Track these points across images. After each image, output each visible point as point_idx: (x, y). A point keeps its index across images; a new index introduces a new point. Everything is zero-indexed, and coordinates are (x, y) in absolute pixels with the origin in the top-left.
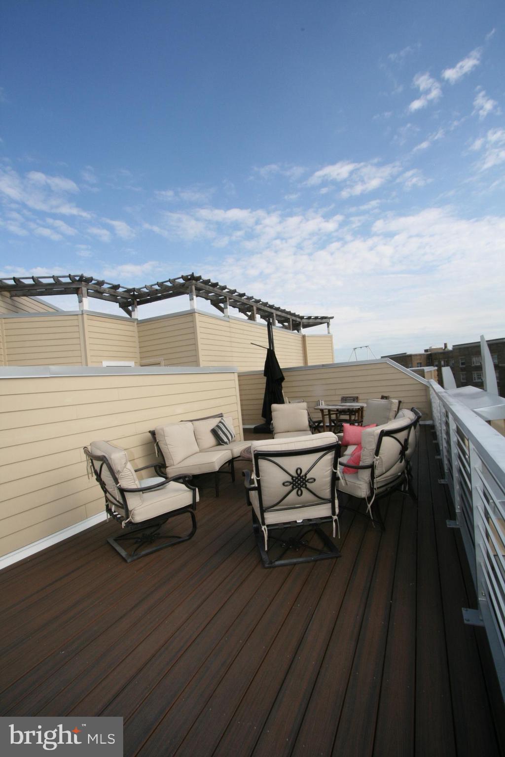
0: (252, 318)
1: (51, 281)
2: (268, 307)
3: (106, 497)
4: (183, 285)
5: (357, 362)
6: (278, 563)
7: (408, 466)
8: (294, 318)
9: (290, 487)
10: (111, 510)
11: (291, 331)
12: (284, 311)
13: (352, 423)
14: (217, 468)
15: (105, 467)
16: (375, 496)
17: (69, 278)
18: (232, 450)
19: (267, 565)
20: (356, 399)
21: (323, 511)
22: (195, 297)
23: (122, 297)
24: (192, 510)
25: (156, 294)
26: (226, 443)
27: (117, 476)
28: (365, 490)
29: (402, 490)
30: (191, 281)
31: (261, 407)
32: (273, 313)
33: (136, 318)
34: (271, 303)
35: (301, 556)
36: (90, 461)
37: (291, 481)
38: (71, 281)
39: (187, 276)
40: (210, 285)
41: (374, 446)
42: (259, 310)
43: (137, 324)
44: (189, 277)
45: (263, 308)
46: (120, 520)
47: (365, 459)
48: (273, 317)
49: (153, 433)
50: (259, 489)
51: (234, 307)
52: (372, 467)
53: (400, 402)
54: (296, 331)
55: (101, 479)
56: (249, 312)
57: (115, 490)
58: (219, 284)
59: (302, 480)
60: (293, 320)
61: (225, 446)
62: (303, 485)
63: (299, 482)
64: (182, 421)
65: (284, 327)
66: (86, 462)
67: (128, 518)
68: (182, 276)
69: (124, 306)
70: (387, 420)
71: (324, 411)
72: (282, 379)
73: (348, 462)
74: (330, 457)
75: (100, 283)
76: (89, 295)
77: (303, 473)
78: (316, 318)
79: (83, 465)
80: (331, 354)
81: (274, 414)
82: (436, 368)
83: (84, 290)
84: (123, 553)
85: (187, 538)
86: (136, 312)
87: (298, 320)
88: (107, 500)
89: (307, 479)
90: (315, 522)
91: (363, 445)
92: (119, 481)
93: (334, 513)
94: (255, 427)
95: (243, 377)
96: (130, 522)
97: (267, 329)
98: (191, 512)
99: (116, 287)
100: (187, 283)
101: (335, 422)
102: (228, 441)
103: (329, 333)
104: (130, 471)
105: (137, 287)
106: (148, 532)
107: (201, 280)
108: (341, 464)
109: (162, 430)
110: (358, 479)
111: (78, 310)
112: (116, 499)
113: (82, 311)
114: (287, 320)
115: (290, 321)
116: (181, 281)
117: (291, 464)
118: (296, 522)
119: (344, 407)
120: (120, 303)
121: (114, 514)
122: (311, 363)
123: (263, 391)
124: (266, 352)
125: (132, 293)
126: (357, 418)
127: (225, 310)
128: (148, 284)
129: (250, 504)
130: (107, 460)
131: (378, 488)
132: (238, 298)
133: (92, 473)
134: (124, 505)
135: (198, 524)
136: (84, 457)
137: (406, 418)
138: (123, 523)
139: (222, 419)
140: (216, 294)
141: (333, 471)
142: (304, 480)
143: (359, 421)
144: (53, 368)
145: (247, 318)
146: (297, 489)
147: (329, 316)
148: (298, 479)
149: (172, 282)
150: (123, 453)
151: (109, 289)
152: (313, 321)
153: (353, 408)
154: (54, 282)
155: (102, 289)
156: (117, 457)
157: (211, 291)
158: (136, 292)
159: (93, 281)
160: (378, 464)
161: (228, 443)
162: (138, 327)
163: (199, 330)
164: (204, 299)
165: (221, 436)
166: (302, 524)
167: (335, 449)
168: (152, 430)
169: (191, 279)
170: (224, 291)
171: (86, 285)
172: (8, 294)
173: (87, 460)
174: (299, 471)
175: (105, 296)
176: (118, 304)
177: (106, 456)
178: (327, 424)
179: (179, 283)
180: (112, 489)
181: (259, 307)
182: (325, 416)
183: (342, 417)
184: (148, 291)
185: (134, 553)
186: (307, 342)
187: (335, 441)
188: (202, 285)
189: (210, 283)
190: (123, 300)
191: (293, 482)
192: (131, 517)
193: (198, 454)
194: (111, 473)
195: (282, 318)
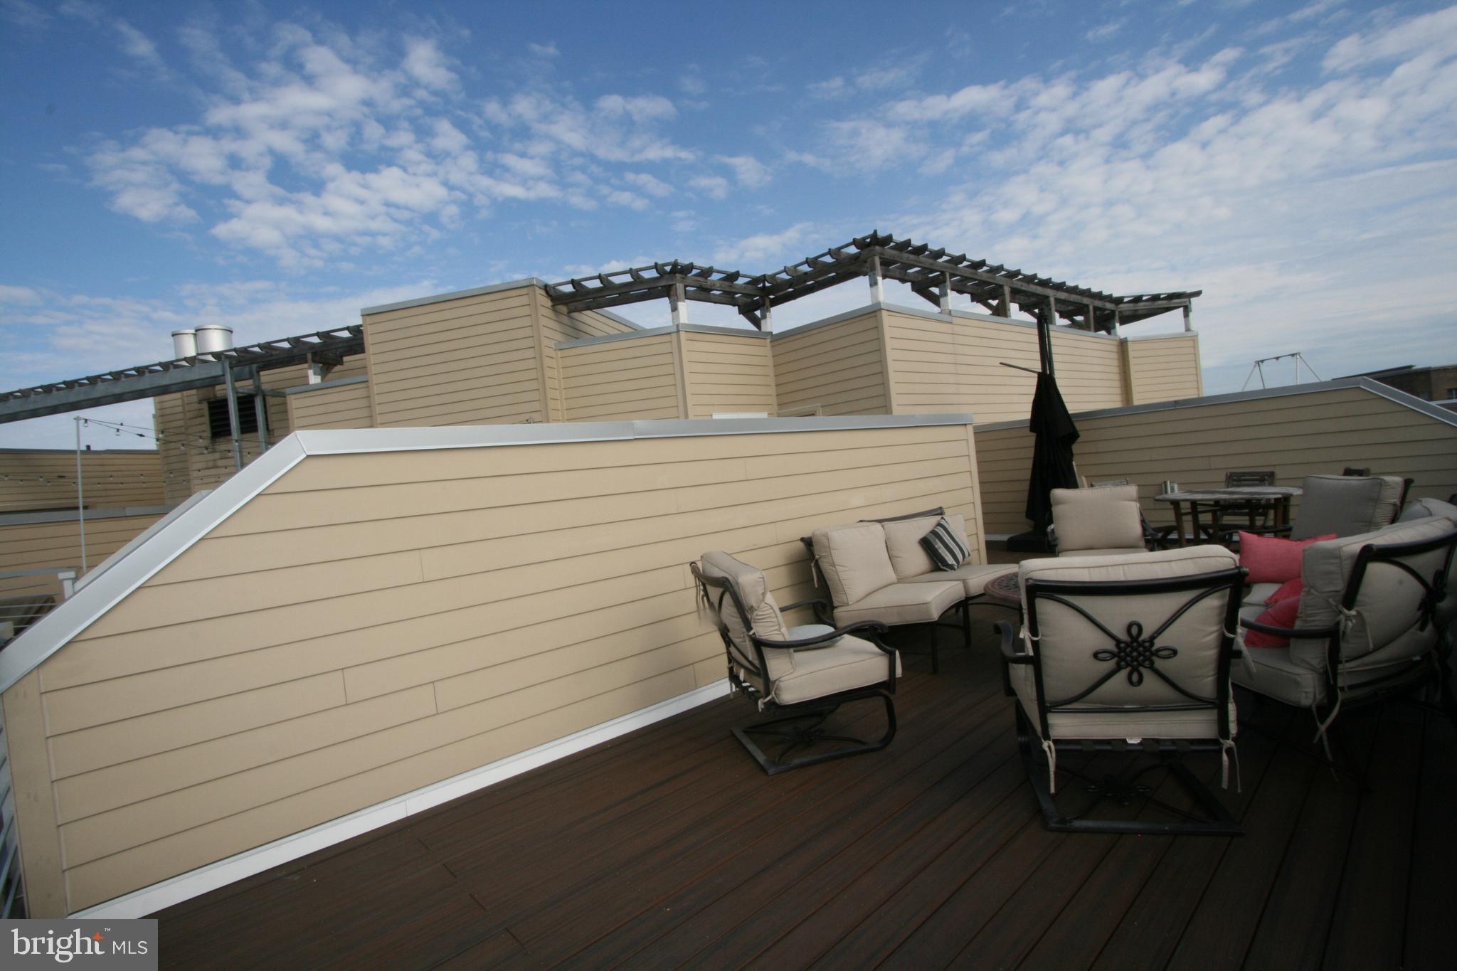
0: (1000, 311)
1: (627, 278)
2: (1037, 284)
3: (729, 653)
4: (855, 258)
5: (1265, 391)
6: (1078, 824)
7: (1442, 643)
9: (1111, 664)
10: (738, 676)
11: (1092, 334)
12: (1074, 290)
13: (1260, 532)
14: (935, 615)
15: (727, 597)
16: (1340, 707)
17: (655, 270)
18: (964, 582)
19: (1052, 825)
20: (1267, 478)
22: (880, 279)
23: (745, 295)
24: (886, 693)
25: (805, 281)
26: (951, 567)
27: (749, 616)
28: (1311, 690)
29: (1422, 699)
30: (872, 247)
31: (1025, 496)
32: (1047, 297)
33: (769, 330)
34: (1043, 275)
36: (702, 588)
37: (1115, 650)
38: (658, 275)
39: (864, 239)
40: (910, 252)
41: (1340, 585)
42: (1016, 294)
43: (771, 342)
44: (868, 240)
45: (1025, 287)
46: (754, 697)
47: (1311, 615)
48: (1048, 304)
49: (808, 543)
50: (1036, 662)
51: (961, 292)
52: (1333, 635)
53: (1408, 482)
54: (1103, 333)
55: (721, 620)
56: (994, 299)
57: (745, 641)
58: (929, 247)
59: (1141, 648)
60: (1096, 309)
61: (950, 574)
62: (1144, 661)
63: (1135, 653)
64: (861, 521)
65: (1075, 325)
66: (695, 588)
67: (768, 694)
68: (854, 239)
69: (747, 310)
70: (1369, 525)
71: (1183, 505)
72: (1074, 436)
73: (1258, 620)
74: (1213, 603)
75: (706, 273)
76: (688, 297)
77: (1145, 635)
78: (1155, 298)
79: (690, 594)
80: (1194, 378)
81: (1056, 510)
83: (680, 287)
84: (761, 758)
85: (878, 745)
86: (768, 319)
87: (1109, 306)
88: (731, 658)
89: (1154, 648)
90: (1173, 747)
91: (1305, 580)
92: (753, 625)
93: (1224, 731)
94: (1010, 540)
95: (988, 437)
96: (772, 705)
97: (1036, 331)
98: (886, 698)
99: (732, 277)
100: (866, 252)
101: (1211, 531)
102: (954, 563)
103: (1188, 329)
104: (772, 608)
105: (769, 272)
106: (803, 725)
107: (892, 244)
108: (1244, 624)
109: (826, 536)
110: (1289, 660)
111: (671, 324)
112: (747, 659)
113: (678, 326)
114: (1081, 309)
115: (1088, 312)
116: (853, 250)
117: (1117, 613)
118: (1124, 741)
119: (1236, 496)
120: (739, 307)
121: (744, 685)
122: (1139, 399)
123: (1029, 464)
124: (1034, 381)
125: (761, 285)
126: (1271, 523)
127: (942, 300)
128: (790, 264)
129: (1010, 692)
130: (732, 586)
131: (1351, 687)
132: (969, 273)
133: (706, 609)
134: (761, 670)
135: (899, 722)
136: (691, 580)
137: (1434, 519)
138: (760, 703)
139: (942, 518)
140: (924, 268)
141: (1223, 635)
142: (1146, 650)
143: (1280, 527)
144: (640, 424)
145: (991, 312)
146: (1129, 669)
147: (1189, 291)
148: (1132, 647)
149: (835, 254)
150: (758, 575)
151: (721, 282)
152: (1145, 306)
153: (1260, 500)
154: (632, 280)
155: (709, 283)
156: (748, 582)
157: (913, 262)
158: (768, 282)
159: (694, 270)
160: (1352, 628)
161: (956, 567)
162: (772, 347)
163: (889, 344)
164: (897, 281)
165: (940, 551)
166: (1141, 748)
167: (1230, 585)
168: (806, 535)
169: (873, 243)
170: (940, 260)
171: (682, 278)
172: (563, 309)
173: (696, 586)
174: (1134, 631)
175: (714, 294)
176: (737, 307)
177: (730, 578)
178: (1190, 536)
179: (848, 254)
180: (740, 640)
181: (1015, 286)
182: (1184, 518)
183: (1228, 519)
184: (788, 277)
185: (779, 760)
186: (1131, 354)
187: (1233, 567)
188: (894, 252)
189: (910, 248)
190: (745, 299)
191: (1119, 653)
192: (773, 693)
193: (894, 586)
194: (738, 609)
195: (1068, 306)
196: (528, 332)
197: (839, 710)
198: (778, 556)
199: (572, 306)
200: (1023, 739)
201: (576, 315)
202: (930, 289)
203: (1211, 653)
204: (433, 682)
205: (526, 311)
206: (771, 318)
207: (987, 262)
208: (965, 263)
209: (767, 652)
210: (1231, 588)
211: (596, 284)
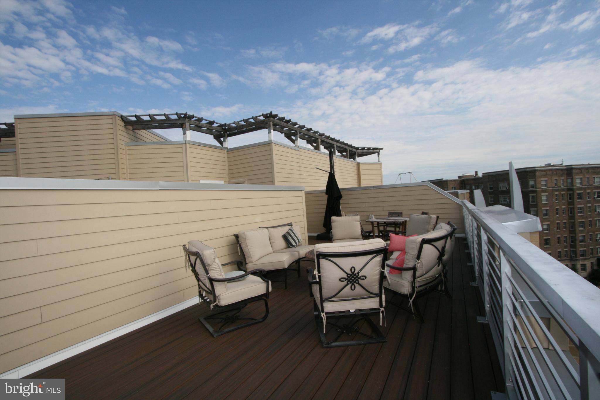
0: (317, 148)
1: (163, 118)
2: (330, 139)
3: (199, 285)
4: (263, 121)
5: (402, 184)
6: (333, 344)
7: (445, 270)
8: (351, 149)
9: (345, 283)
10: (202, 295)
11: (348, 159)
12: (343, 143)
13: (397, 233)
14: (286, 266)
15: (198, 261)
16: (416, 294)
17: (176, 116)
18: (298, 252)
19: (325, 346)
20: (400, 214)
21: (372, 304)
22: (272, 131)
23: (216, 131)
24: (265, 298)
25: (243, 128)
27: (208, 268)
28: (408, 288)
29: (439, 289)
30: (270, 118)
31: (323, 219)
32: (334, 145)
33: (226, 147)
34: (332, 136)
35: (352, 340)
36: (187, 256)
37: (347, 277)
38: (177, 118)
39: (267, 114)
40: (284, 122)
41: (416, 252)
42: (323, 142)
43: (227, 152)
44: (268, 115)
45: (326, 140)
46: (209, 303)
47: (408, 262)
48: (334, 148)
49: (237, 236)
50: (319, 283)
51: (303, 139)
52: (414, 269)
53: (438, 217)
54: (352, 159)
55: (195, 271)
56: (315, 143)
58: (292, 121)
59: (355, 277)
60: (350, 151)
61: (293, 249)
62: (356, 281)
63: (353, 279)
64: (259, 228)
65: (343, 156)
66: (184, 257)
67: (215, 302)
69: (217, 137)
70: (427, 231)
71: (374, 223)
72: (340, 197)
73: (393, 264)
74: (379, 259)
75: (200, 120)
76: (191, 129)
77: (356, 272)
78: (369, 149)
79: (182, 259)
80: (380, 178)
81: (333, 225)
82: (468, 191)
83: (187, 124)
84: (211, 330)
85: (261, 320)
87: (354, 150)
88: (200, 287)
89: (359, 276)
90: (365, 312)
91: (407, 250)
92: (209, 272)
93: (381, 305)
94: (317, 235)
95: (309, 195)
96: (217, 306)
97: (329, 157)
98: (265, 300)
99: (211, 123)
100: (267, 120)
101: (383, 233)
102: (295, 245)
103: (379, 161)
104: (218, 265)
105: (228, 123)
106: (230, 314)
107: (277, 118)
108: (388, 266)
109: (244, 234)
110: (402, 278)
111: (182, 140)
112: (206, 287)
113: (186, 141)
114: (345, 150)
115: (347, 152)
116: (262, 118)
117: (347, 263)
118: (349, 311)
119: (390, 221)
121: (205, 298)
122: (363, 184)
123: (325, 207)
124: (328, 175)
125: (224, 128)
126: (401, 230)
127: (296, 142)
128: (237, 120)
129: (312, 295)
130: (200, 255)
131: (419, 287)
132: (306, 132)
133: (189, 266)
134: (212, 292)
135: (270, 310)
136: (183, 253)
137: (443, 230)
138: (211, 307)
139: (291, 227)
140: (289, 129)
141: (381, 271)
142: (357, 277)
143: (403, 232)
144: (162, 183)
145: (314, 148)
146: (351, 284)
147: (380, 147)
148: (352, 276)
149: (255, 119)
150: (212, 250)
151: (206, 124)
152: (366, 151)
153: (398, 222)
154: (165, 119)
155: (201, 124)
156: (208, 254)
157: (285, 126)
158: (227, 127)
159: (194, 118)
160: (419, 266)
161: (296, 246)
162: (227, 154)
163: (275, 157)
164: (279, 132)
165: (290, 240)
166: (355, 313)
167: (383, 253)
168: (236, 233)
169: (270, 116)
170: (295, 126)
171: (189, 121)
172: (131, 128)
173: (185, 256)
174: (353, 270)
175: (203, 129)
176: (213, 136)
177: (200, 252)
178: (377, 234)
179: (260, 119)
180: (204, 279)
181: (322, 139)
182: (375, 228)
183: (389, 229)
184: (236, 126)
185: (219, 330)
186: (361, 168)
187: (384, 246)
188: (278, 121)
189: (284, 120)
190: (217, 133)
191: (348, 278)
192: (217, 301)
193: (272, 254)
194: (203, 265)
195: (341, 148)
196: (111, 136)
197: (246, 307)
198: (224, 242)
199: (135, 127)
200: (316, 313)
201: (137, 131)
202: (292, 137)
203: (377, 277)
204: (41, 307)
205: (111, 126)
206: (227, 142)
207: (313, 129)
208: (305, 129)
209: (215, 283)
210: (383, 254)
211: (148, 118)
